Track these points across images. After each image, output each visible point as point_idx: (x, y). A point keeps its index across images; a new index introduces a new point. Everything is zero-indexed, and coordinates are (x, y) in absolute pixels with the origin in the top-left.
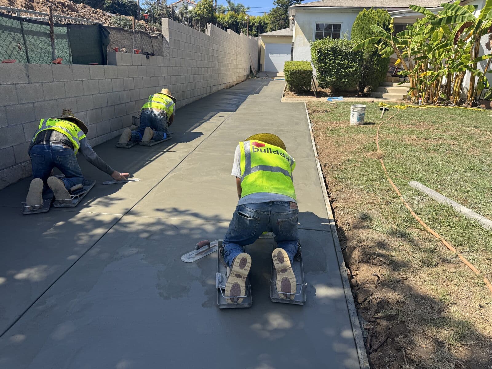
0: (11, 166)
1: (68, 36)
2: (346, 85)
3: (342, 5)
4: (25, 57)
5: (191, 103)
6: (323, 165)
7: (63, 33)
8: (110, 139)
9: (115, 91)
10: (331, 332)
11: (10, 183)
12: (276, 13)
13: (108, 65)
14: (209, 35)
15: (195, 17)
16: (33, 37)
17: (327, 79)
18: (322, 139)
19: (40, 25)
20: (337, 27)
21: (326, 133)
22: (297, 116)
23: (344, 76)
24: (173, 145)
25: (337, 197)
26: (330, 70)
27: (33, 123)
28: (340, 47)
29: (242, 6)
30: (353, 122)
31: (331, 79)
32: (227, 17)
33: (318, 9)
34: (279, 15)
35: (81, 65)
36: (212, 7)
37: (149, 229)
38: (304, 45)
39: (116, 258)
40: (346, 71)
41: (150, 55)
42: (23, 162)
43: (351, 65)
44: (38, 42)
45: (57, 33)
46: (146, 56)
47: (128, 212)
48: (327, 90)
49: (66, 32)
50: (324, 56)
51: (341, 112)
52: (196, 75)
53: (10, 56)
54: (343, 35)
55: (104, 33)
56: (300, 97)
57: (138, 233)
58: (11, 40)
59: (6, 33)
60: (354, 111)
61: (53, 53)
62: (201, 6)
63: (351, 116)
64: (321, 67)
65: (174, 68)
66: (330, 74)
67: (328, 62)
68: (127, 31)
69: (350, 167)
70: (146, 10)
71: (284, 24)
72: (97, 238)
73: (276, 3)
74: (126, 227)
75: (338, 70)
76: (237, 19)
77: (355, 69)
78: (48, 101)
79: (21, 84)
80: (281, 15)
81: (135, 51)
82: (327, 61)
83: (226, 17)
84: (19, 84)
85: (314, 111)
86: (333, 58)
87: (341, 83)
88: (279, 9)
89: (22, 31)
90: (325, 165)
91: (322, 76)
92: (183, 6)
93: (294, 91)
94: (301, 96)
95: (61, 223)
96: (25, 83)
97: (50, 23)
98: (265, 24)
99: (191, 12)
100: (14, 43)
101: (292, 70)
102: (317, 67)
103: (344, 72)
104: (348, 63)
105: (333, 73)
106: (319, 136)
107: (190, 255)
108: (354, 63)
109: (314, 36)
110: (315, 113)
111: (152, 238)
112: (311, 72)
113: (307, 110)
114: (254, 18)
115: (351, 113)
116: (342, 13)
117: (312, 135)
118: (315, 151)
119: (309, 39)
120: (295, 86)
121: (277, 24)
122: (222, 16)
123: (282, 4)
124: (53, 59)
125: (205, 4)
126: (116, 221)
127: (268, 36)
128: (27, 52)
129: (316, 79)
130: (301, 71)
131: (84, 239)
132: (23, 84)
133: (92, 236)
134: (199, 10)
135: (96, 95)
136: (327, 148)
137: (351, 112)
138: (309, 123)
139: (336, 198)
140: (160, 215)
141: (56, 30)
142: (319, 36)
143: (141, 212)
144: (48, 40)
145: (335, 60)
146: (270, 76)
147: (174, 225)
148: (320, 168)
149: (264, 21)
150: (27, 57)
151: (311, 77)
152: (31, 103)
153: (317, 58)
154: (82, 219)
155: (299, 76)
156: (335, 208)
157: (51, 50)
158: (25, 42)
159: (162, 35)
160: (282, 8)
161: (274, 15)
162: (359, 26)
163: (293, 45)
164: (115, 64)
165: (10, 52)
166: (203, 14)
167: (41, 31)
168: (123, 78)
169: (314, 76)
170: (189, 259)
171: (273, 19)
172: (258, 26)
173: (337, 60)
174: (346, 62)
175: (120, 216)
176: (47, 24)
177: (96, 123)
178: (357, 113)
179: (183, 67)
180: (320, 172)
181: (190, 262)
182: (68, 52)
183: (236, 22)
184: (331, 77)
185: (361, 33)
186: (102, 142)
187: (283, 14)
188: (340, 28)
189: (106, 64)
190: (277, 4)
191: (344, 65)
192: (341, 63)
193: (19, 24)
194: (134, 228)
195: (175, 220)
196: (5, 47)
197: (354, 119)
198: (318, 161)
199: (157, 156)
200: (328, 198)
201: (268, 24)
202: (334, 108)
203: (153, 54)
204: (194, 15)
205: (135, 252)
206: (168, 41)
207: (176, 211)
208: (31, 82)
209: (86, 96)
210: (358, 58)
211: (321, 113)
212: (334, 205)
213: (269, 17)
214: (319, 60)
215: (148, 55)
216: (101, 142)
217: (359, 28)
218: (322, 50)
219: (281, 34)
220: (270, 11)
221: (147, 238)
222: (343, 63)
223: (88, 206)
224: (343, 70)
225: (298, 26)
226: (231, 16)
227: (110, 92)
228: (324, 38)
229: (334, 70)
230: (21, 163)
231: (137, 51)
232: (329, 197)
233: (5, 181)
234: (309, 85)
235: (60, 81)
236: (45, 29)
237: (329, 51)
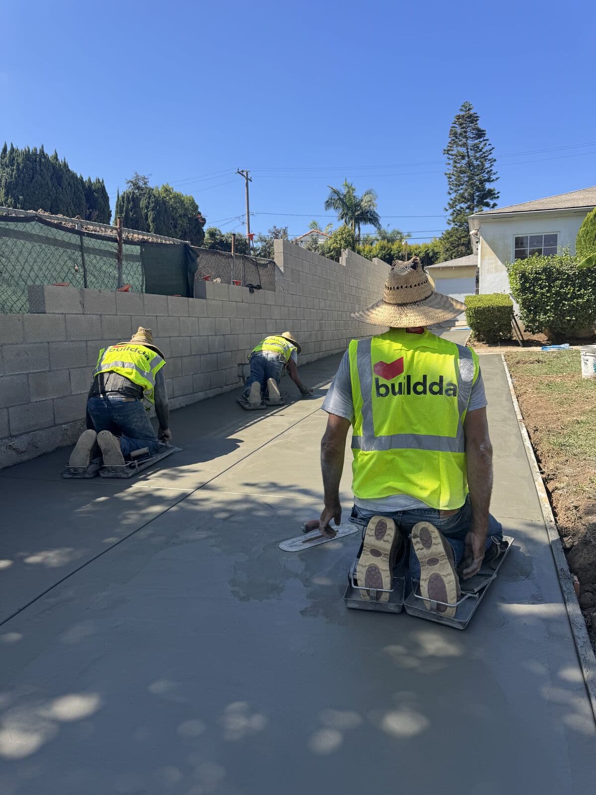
0: (48, 428)
1: (142, 258)
2: (573, 327)
3: (557, 206)
4: (82, 282)
5: (315, 361)
6: (531, 432)
7: (135, 254)
8: (191, 402)
9: (202, 335)
10: (539, 669)
11: (44, 451)
12: (451, 236)
13: (194, 299)
14: (344, 264)
15: (328, 253)
16: (95, 256)
17: (539, 317)
18: (531, 395)
19: (105, 242)
20: (552, 239)
21: (537, 389)
22: (488, 370)
23: (569, 311)
24: (280, 409)
25: (557, 473)
26: (544, 303)
27: (84, 369)
28: (558, 266)
29: (398, 233)
30: (586, 374)
31: (546, 318)
32: (376, 249)
33: (517, 216)
34: (457, 239)
35: (156, 295)
36: (353, 238)
37: (230, 507)
38: (497, 271)
39: (174, 543)
40: (572, 303)
41: (255, 288)
42: (65, 424)
43: (579, 293)
44: (101, 263)
45: (128, 253)
46: (250, 289)
47: (203, 487)
48: (541, 337)
49: (139, 251)
50: (531, 283)
51: (566, 362)
52: (324, 321)
53: (63, 280)
54: (561, 249)
55: (190, 254)
56: (494, 348)
57: (212, 512)
58: (66, 258)
59: (61, 250)
60: (587, 354)
61: (120, 279)
62: (336, 237)
63: (583, 364)
64: (528, 299)
65: (290, 308)
66: (543, 309)
67: (538, 291)
68: (223, 255)
69: (581, 430)
70: (259, 249)
71: (466, 251)
72: (151, 518)
73: (452, 222)
74: (196, 504)
75: (557, 303)
76: (391, 251)
77: (587, 300)
78: (107, 340)
79: (73, 314)
80: (460, 239)
81: (233, 282)
82: (536, 289)
83: (374, 249)
84: (70, 314)
85: (518, 363)
86: (547, 284)
87: (564, 322)
88: (457, 230)
89: (81, 248)
90: (535, 431)
91: (530, 314)
92: (310, 240)
93: (483, 340)
94: (496, 346)
95: (102, 499)
96: (78, 314)
97: (118, 239)
98: (435, 254)
99: (322, 246)
100: (70, 263)
101: (478, 308)
102: (519, 300)
103: (569, 305)
104: (574, 290)
105: (549, 307)
106: (525, 392)
107: (294, 542)
108: (585, 290)
109: (513, 255)
110: (520, 365)
111: (232, 519)
112: (511, 308)
113: (505, 363)
114: (418, 247)
115: (582, 359)
116: (557, 217)
117: (513, 392)
118: (517, 413)
119: (504, 260)
120: (484, 331)
121: (454, 252)
122: (367, 248)
123: (461, 223)
124: (119, 286)
125: (342, 234)
126: (184, 497)
127: (439, 268)
128: (85, 276)
129: (520, 319)
130: (492, 308)
131: (133, 518)
132: (75, 314)
133: (144, 515)
134: (334, 243)
135: (174, 338)
136: (540, 408)
137: (581, 356)
138: (509, 379)
139: (554, 475)
140: (248, 490)
141: (126, 248)
142: (520, 255)
143: (222, 487)
144: (114, 261)
145: (550, 286)
146: (444, 326)
147: (268, 503)
148: (527, 435)
149: (433, 250)
150: (85, 282)
151: (511, 316)
152: (83, 341)
153: (519, 287)
154: (133, 494)
155: (490, 315)
156: (553, 491)
157: (117, 275)
158: (83, 263)
159: (274, 263)
160: (462, 228)
161: (448, 239)
162: (589, 234)
163: (478, 272)
164: (204, 297)
165: (63, 275)
166: (340, 248)
167: (106, 249)
168: (215, 318)
169: (516, 315)
170: (291, 546)
171: (448, 246)
172: (424, 257)
173: (554, 287)
174: (570, 289)
175: (190, 490)
176: (115, 240)
177: (172, 378)
178: (593, 358)
179: (304, 308)
180: (527, 440)
181: (293, 551)
182: (141, 279)
183: (389, 254)
184: (545, 314)
185: (593, 244)
186: (180, 406)
187: (464, 237)
188: (557, 242)
189: (192, 297)
190: (454, 224)
191: (568, 294)
192: (561, 291)
193: (79, 239)
194: (208, 506)
195: (272, 498)
196: (58, 268)
197: (589, 368)
198: (524, 426)
199: (256, 421)
200: (539, 474)
201: (440, 253)
202: (553, 358)
203: (259, 287)
204: (326, 250)
205: (203, 536)
206: (282, 271)
207: (274, 487)
208: (86, 313)
209: (160, 339)
210: (590, 282)
211: (530, 365)
212: (551, 486)
213: (441, 243)
214: (523, 290)
215: (252, 288)
216: (178, 407)
217: (588, 238)
218: (527, 274)
219: (460, 264)
220: (443, 233)
221: (225, 519)
222: (564, 291)
223: (145, 479)
224: (566, 303)
225: (485, 242)
226: (382, 247)
227: (195, 335)
228: (530, 257)
229: (549, 304)
230: (61, 424)
231: (236, 282)
232: (542, 473)
233: (37, 447)
234: (509, 328)
235: (125, 315)
236: (112, 247)
237: (539, 274)
